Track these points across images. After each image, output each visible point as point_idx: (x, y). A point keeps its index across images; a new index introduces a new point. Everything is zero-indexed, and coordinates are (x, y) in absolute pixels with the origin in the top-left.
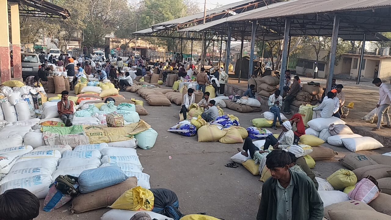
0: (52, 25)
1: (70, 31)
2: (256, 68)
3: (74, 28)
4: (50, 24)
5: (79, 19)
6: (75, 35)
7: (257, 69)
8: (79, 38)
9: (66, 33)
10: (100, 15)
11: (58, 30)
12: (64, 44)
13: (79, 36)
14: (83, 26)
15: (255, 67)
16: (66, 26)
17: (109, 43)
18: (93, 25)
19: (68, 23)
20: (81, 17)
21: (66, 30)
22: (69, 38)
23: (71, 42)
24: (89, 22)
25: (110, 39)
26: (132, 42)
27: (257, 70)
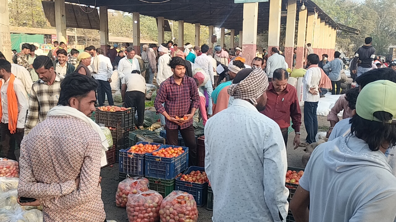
0: (344, 40)
3: (361, 41)
4: (343, 39)
5: (366, 34)
9: (354, 45)
10: (386, 28)
11: (349, 43)
12: (352, 55)
16: (355, 40)
17: (393, 52)
18: (379, 38)
19: (357, 38)
20: (368, 32)
21: (355, 43)
24: (375, 35)
25: (394, 49)
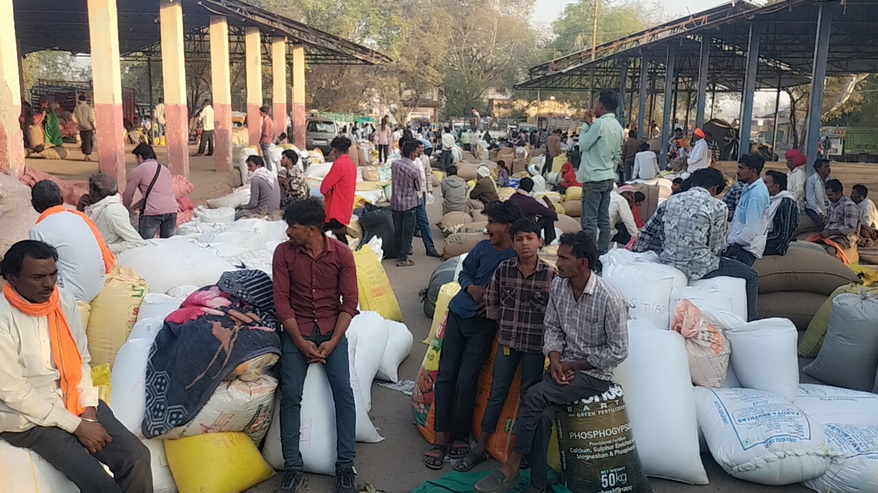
1: (417, 88)
2: (728, 141)
6: (428, 96)
7: (730, 142)
8: (436, 102)
9: (412, 93)
10: (480, 56)
13: (436, 99)
14: (438, 78)
15: (726, 138)
21: (412, 88)
22: (416, 102)
23: (419, 109)
26: (533, 105)
27: (728, 144)
